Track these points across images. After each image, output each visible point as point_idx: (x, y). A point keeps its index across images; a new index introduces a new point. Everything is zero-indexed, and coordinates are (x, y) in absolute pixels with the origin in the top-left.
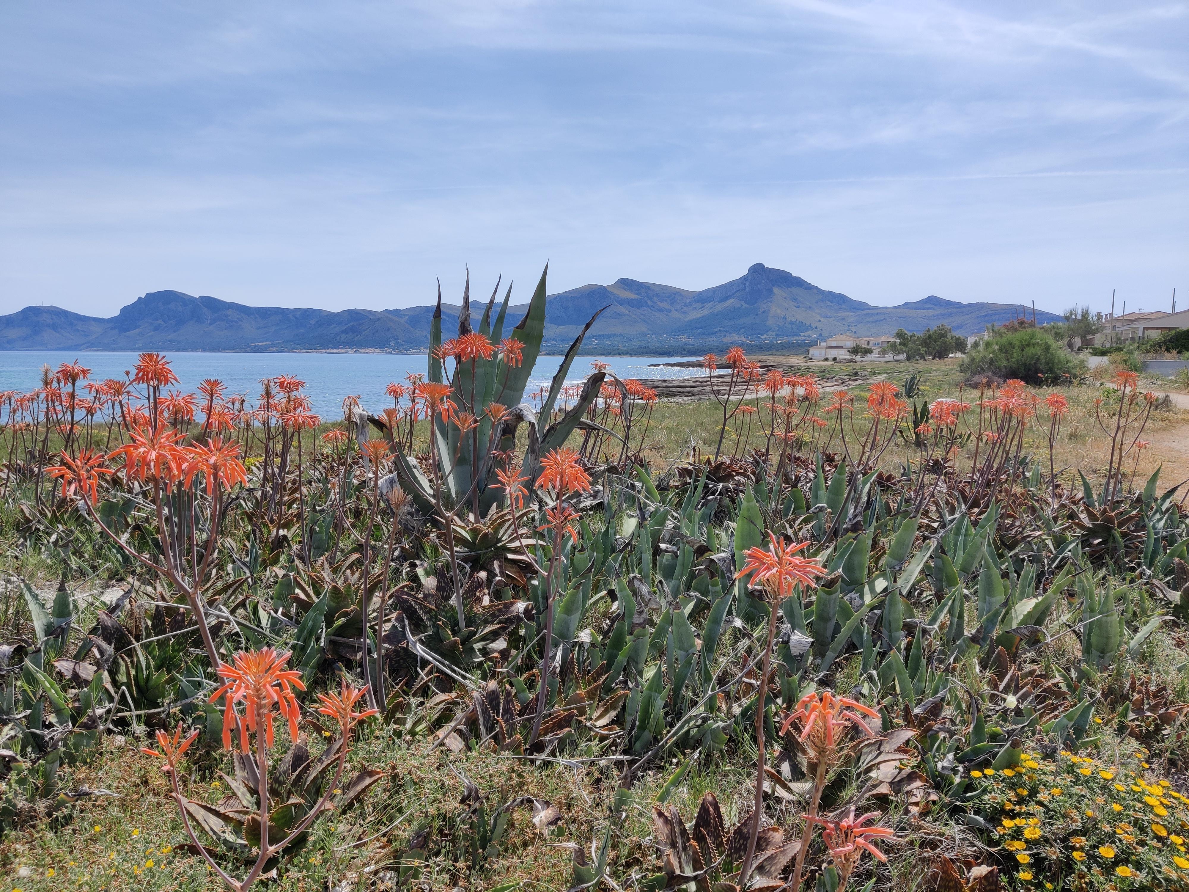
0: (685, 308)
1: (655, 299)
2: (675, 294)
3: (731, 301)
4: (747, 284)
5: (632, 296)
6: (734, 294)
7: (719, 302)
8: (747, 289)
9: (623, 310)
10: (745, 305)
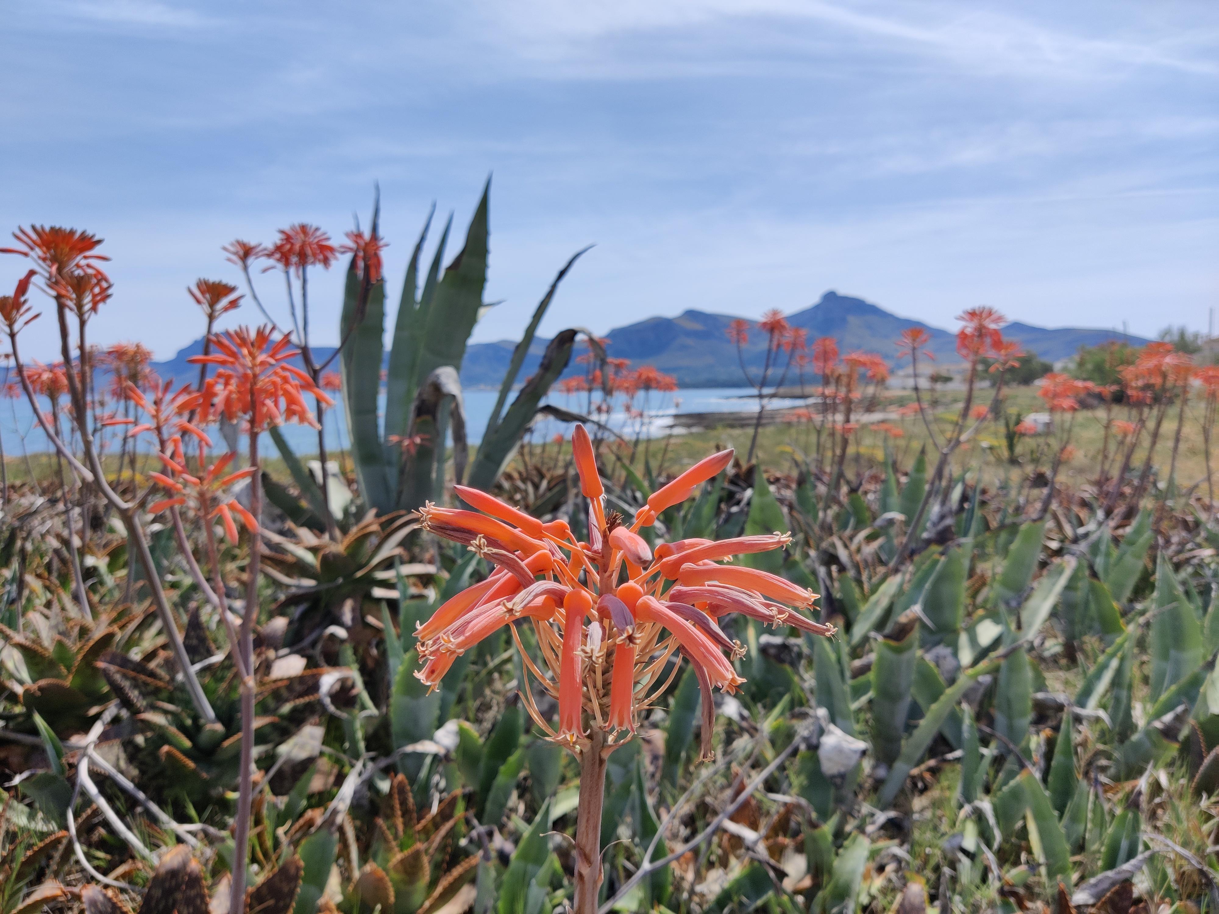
0: (753, 339)
1: (722, 330)
3: (805, 329)
4: (820, 313)
5: (699, 327)
8: (820, 318)
9: (689, 341)
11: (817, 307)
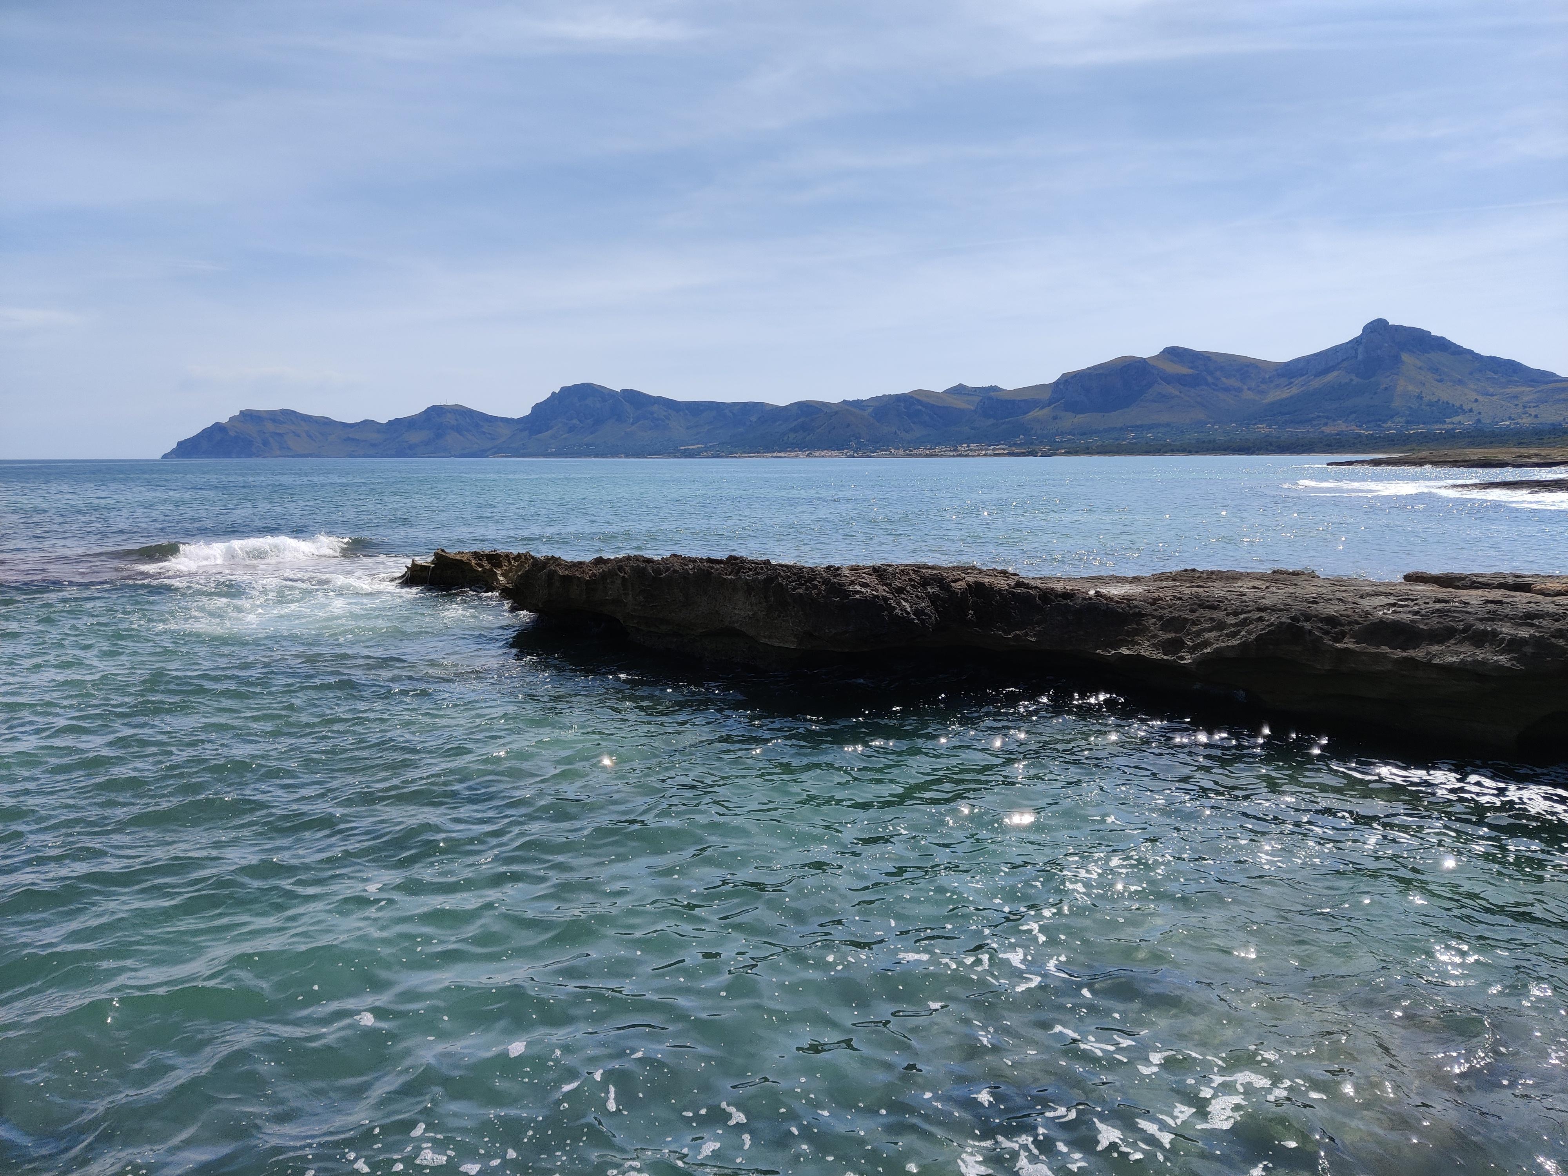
0: (1263, 386)
1: (1218, 374)
2: (1248, 366)
3: (1335, 374)
4: (1361, 349)
5: (1184, 370)
6: (1338, 364)
7: (1316, 376)
8: (1360, 357)
9: (1171, 390)
10: (1356, 380)
11: (1356, 342)
